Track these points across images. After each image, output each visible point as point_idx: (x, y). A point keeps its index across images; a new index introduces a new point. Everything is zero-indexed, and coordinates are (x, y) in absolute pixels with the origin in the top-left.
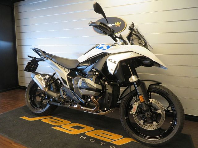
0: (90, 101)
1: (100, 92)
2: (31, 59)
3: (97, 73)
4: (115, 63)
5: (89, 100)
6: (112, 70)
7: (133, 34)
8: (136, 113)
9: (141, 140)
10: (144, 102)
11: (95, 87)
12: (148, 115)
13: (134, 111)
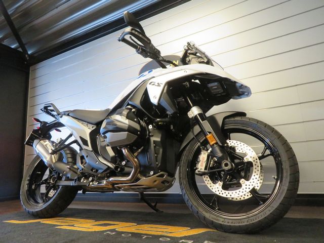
0: (125, 165)
1: (137, 134)
2: (39, 125)
3: (133, 110)
4: (160, 86)
5: (124, 163)
6: (155, 97)
7: (190, 54)
8: (205, 169)
9: (222, 223)
10: (217, 143)
11: (126, 124)
12: (226, 165)
13: (202, 166)
